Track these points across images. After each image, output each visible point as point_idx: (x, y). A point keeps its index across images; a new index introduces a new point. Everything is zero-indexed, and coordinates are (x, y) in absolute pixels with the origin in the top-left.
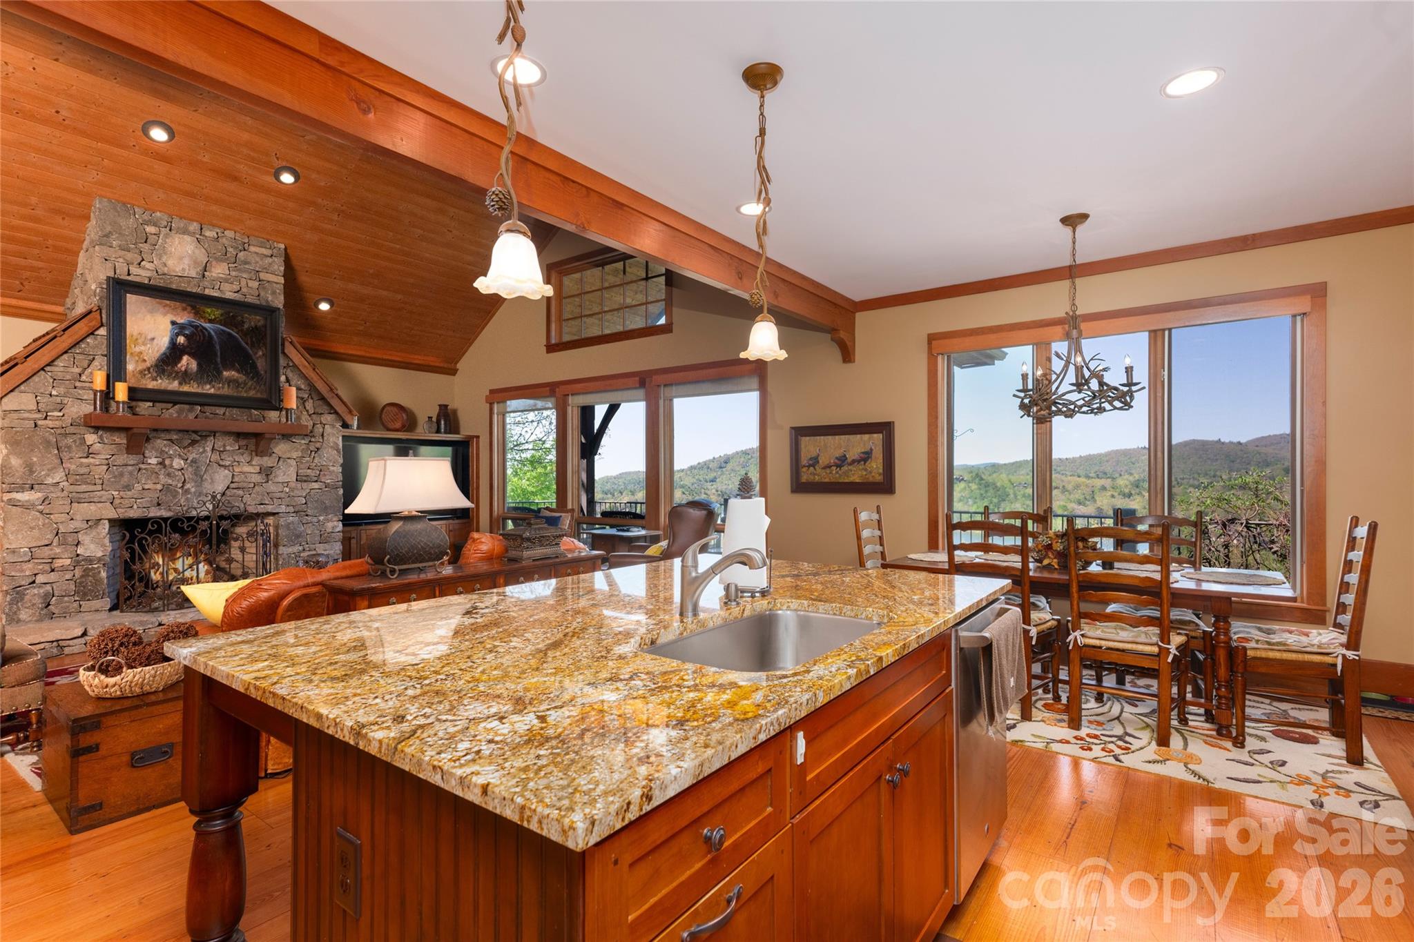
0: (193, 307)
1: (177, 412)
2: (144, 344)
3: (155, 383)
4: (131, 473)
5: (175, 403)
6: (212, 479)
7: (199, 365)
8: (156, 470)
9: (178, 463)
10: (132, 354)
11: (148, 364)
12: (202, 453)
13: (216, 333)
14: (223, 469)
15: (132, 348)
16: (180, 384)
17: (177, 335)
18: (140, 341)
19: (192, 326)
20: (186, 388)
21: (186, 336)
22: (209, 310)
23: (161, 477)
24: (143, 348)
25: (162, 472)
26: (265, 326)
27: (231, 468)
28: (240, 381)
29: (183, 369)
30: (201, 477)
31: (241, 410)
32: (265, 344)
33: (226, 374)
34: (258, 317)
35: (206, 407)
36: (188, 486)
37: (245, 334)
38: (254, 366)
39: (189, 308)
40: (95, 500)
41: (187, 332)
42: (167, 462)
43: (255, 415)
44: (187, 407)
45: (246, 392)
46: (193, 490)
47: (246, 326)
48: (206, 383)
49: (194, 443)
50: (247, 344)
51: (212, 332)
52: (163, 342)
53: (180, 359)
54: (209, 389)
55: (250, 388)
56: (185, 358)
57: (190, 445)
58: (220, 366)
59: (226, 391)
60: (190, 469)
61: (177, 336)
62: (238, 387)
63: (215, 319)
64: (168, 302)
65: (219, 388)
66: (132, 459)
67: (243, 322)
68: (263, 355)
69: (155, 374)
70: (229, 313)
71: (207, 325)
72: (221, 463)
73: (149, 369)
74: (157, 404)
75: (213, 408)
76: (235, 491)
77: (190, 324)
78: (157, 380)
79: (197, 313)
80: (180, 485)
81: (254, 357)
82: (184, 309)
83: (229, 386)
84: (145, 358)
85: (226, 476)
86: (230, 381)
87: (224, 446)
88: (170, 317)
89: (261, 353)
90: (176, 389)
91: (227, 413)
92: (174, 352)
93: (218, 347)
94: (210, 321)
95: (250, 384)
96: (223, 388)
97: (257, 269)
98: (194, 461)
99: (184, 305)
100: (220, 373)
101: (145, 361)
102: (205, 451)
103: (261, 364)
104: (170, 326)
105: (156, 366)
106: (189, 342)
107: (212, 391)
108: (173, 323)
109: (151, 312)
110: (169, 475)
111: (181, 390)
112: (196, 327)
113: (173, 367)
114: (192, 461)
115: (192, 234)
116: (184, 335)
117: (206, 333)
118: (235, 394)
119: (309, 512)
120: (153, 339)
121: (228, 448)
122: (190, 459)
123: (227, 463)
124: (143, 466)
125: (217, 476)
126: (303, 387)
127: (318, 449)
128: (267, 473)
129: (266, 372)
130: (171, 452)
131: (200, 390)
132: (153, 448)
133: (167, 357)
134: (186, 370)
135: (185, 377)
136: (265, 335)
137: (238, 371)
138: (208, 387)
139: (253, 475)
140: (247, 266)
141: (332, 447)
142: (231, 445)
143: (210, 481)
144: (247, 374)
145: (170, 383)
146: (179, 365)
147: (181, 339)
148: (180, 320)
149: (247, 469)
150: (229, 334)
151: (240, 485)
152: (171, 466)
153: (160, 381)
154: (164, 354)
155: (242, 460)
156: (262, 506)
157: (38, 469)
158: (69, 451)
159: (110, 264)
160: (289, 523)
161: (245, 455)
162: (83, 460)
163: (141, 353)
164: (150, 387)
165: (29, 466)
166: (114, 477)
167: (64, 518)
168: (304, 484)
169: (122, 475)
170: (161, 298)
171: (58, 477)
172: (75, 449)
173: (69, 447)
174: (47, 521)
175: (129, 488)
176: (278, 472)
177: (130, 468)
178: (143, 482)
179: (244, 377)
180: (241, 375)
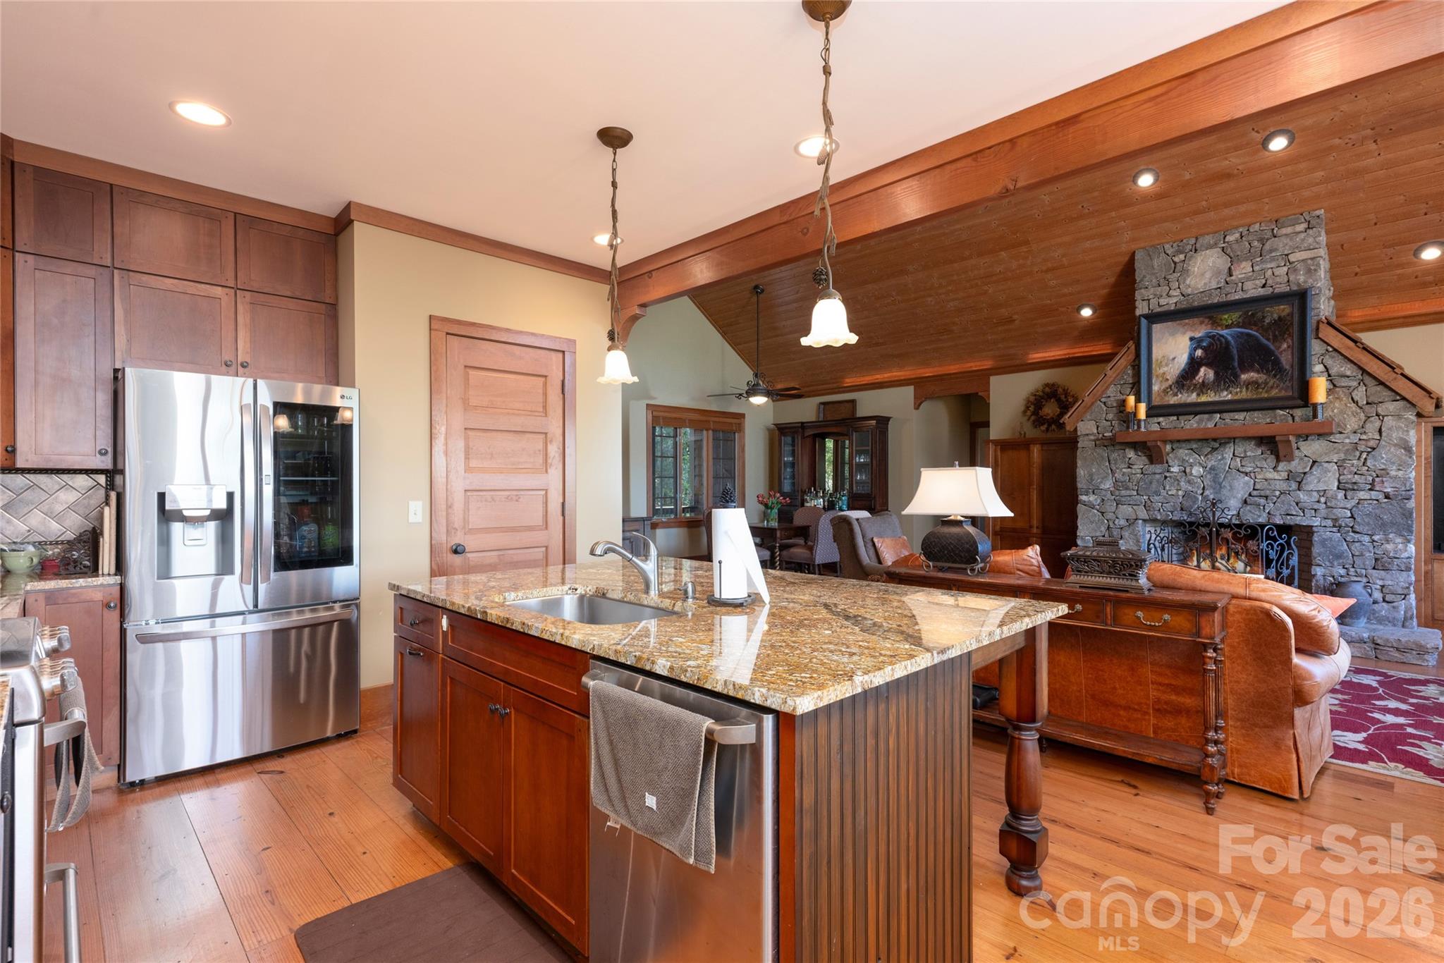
0: (1210, 318)
1: (1197, 422)
2: (1167, 365)
3: (1176, 397)
4: (1158, 481)
5: (1196, 414)
6: (1231, 486)
7: (1216, 374)
8: (1178, 478)
9: (1197, 471)
10: (1157, 376)
11: (1170, 382)
12: (1220, 460)
13: (1233, 337)
14: (1242, 475)
15: (1157, 371)
16: (1198, 395)
18: (1163, 363)
19: (1209, 337)
20: (1204, 399)
21: (1204, 349)
22: (1226, 316)
23: (1182, 483)
24: (1165, 369)
25: (1183, 479)
26: (1291, 314)
27: (1252, 475)
28: (1260, 381)
29: (1201, 381)
30: (1220, 484)
31: (1264, 412)
32: (1291, 335)
33: (1244, 377)
34: (1282, 307)
35: (1224, 414)
36: (1207, 493)
37: (1264, 330)
38: (1277, 363)
39: (1207, 321)
40: (1131, 503)
41: (1204, 344)
42: (1188, 470)
43: (1281, 416)
44: (1206, 416)
45: (1266, 392)
46: (1212, 496)
47: (1267, 321)
48: (1222, 390)
49: (1214, 449)
50: (1268, 339)
51: (1229, 338)
52: (1183, 359)
53: (1198, 371)
54: (1226, 396)
55: (1272, 387)
56: (1203, 370)
57: (1210, 452)
58: (1238, 369)
59: (1244, 394)
60: (1209, 476)
61: (1195, 351)
62: (1257, 388)
63: (1232, 323)
64: (1187, 321)
65: (1237, 393)
66: (1158, 468)
67: (1264, 317)
68: (1289, 347)
69: (1176, 390)
70: (1248, 311)
71: (1224, 332)
72: (1241, 470)
73: (1171, 386)
74: (1180, 417)
75: (1232, 414)
76: (1256, 499)
77: (1208, 336)
78: (1177, 396)
79: (1215, 323)
80: (1200, 491)
81: (1277, 353)
82: (1202, 323)
83: (1247, 389)
84: (1168, 377)
85: (1247, 483)
86: (1250, 384)
87: (1245, 452)
88: (1190, 334)
89: (1285, 346)
90: (1195, 401)
91: (1247, 418)
92: (1193, 365)
93: (1235, 352)
94: (1228, 327)
95: (1272, 382)
96: (1241, 392)
97: (1286, 253)
98: (1212, 468)
99: (1201, 319)
100: (1237, 377)
101: (1167, 380)
102: (1223, 458)
103: (1286, 358)
104: (1189, 343)
105: (1177, 382)
106: (1206, 354)
107: (1229, 397)
108: (1191, 339)
109: (1173, 334)
110: (1189, 482)
111: (1199, 401)
112: (1213, 337)
113: (1192, 380)
114: (1210, 469)
115: (1215, 246)
116: (1201, 348)
117: (1223, 340)
118: (1255, 396)
119: (1357, 528)
120: (1174, 359)
121: (1249, 454)
122: (1209, 466)
123: (1248, 470)
124: (1168, 474)
125: (1236, 483)
126: (1348, 373)
127: (1373, 449)
128: (1298, 480)
129: (1292, 366)
130: (1191, 460)
131: (1217, 398)
132: (1176, 457)
133: (1186, 373)
134: (1203, 382)
135: (1203, 388)
136: (1292, 324)
137: (1258, 372)
138: (1225, 393)
139: (1278, 482)
140: (1273, 254)
141: (1396, 445)
142: (1253, 451)
143: (1229, 488)
144: (1268, 372)
145: (1188, 396)
146: (1197, 378)
147: (1199, 353)
148: (1198, 335)
149: (1271, 475)
150: (1248, 335)
151: (1263, 493)
152: (1191, 474)
153: (1180, 396)
154: (1184, 370)
155: (1266, 466)
156: (1289, 517)
157: (1095, 477)
158: (1116, 464)
159: (1145, 303)
160: (1325, 540)
161: (1269, 460)
162: (1124, 470)
163: (1164, 373)
164: (1172, 402)
165: (1091, 475)
166: (1146, 484)
167: (1111, 516)
168: (1350, 494)
169: (1151, 483)
170: (1181, 319)
171: (1108, 485)
172: (1119, 461)
173: (1116, 460)
174: (1101, 517)
175: (1157, 493)
176: (1309, 478)
177: (1157, 476)
178: (1167, 488)
179: (1264, 377)
180: (1261, 375)
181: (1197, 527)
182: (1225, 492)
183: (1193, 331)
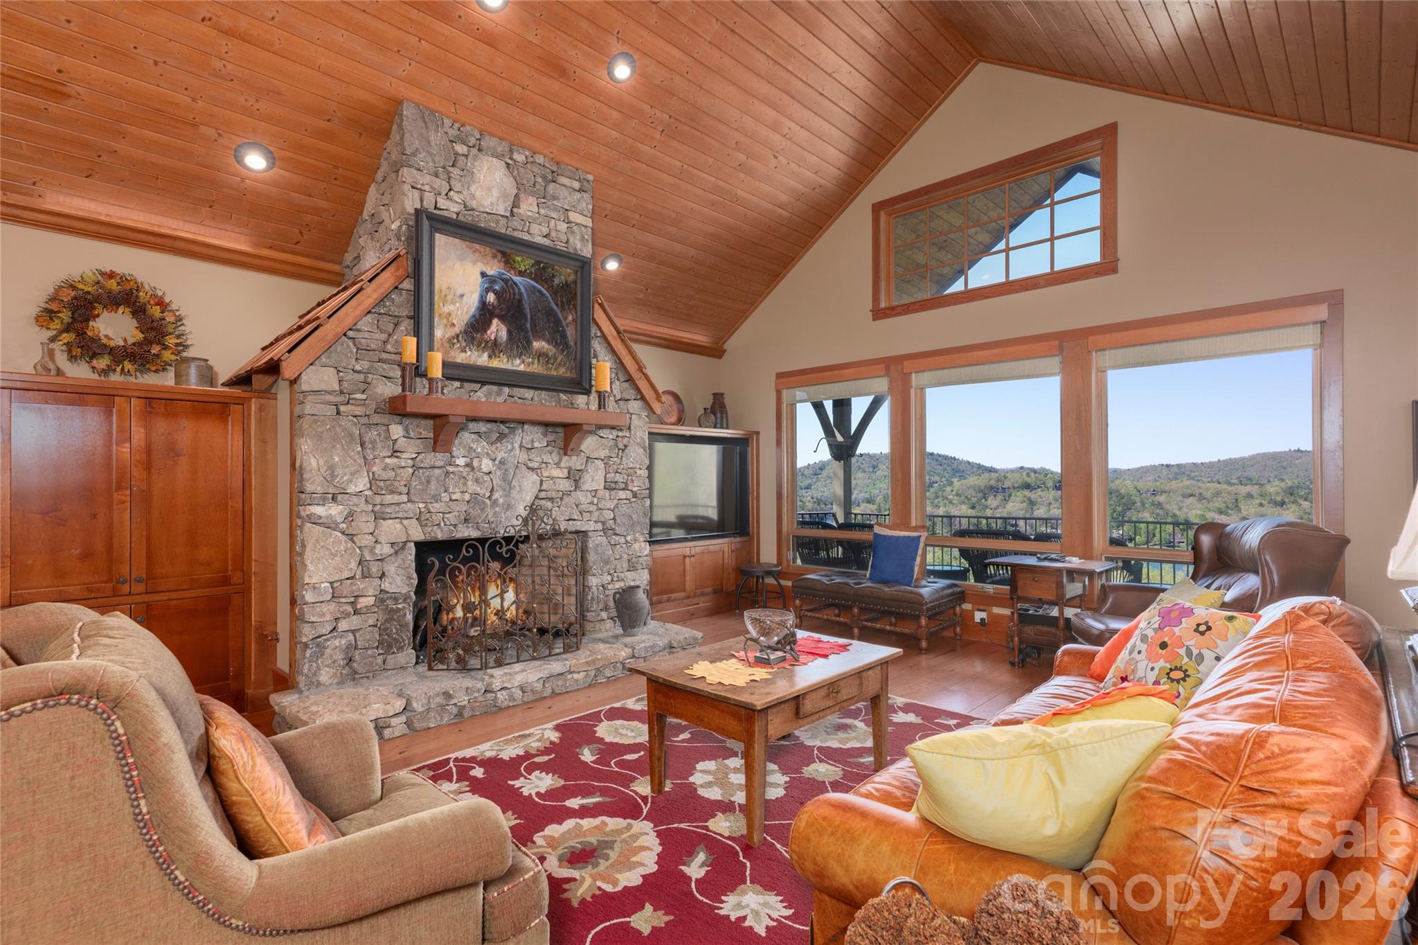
0: (504, 254)
1: (485, 396)
2: (453, 303)
3: (464, 354)
4: (438, 480)
5: (483, 383)
6: (520, 486)
7: (509, 332)
8: (465, 474)
9: (486, 465)
10: (440, 315)
11: (457, 330)
12: (510, 451)
13: (526, 289)
14: (531, 473)
15: (441, 308)
16: (490, 357)
17: (487, 290)
18: (449, 298)
19: (502, 280)
20: (495, 363)
21: (496, 293)
22: (519, 259)
23: (470, 483)
24: (451, 308)
25: (470, 477)
26: (575, 282)
27: (539, 472)
28: (550, 354)
29: (493, 337)
30: (510, 484)
31: (550, 394)
32: (575, 307)
33: (536, 345)
34: (568, 270)
35: (515, 389)
36: (496, 496)
37: (554, 293)
38: (564, 336)
39: (499, 255)
40: (400, 515)
41: (497, 288)
42: (475, 463)
43: (564, 401)
44: (495, 388)
45: (555, 369)
46: (501, 501)
47: (557, 281)
49: (502, 436)
51: (522, 289)
53: (489, 323)
54: (518, 365)
55: (560, 365)
56: (495, 322)
57: (498, 440)
58: (530, 333)
59: (536, 368)
60: (498, 473)
61: (487, 293)
62: (547, 363)
63: (526, 270)
64: (477, 246)
65: (529, 364)
66: (439, 459)
67: (554, 277)
68: (573, 320)
69: (464, 344)
70: (540, 261)
71: (517, 279)
72: (530, 465)
73: (457, 336)
74: (466, 385)
75: (522, 390)
76: (544, 502)
77: (501, 277)
78: (465, 352)
79: (508, 261)
80: (488, 495)
81: (564, 323)
82: (494, 257)
83: (539, 361)
84: (455, 322)
85: (534, 483)
86: (541, 355)
87: (533, 441)
88: (480, 267)
89: (570, 318)
90: (486, 364)
91: (536, 398)
92: (484, 315)
93: (528, 310)
94: (521, 274)
95: (560, 358)
96: (533, 363)
97: (566, 207)
98: (502, 462)
99: (494, 251)
100: (529, 343)
101: (453, 325)
102: (513, 449)
103: (570, 332)
104: (480, 279)
105: (466, 332)
106: (499, 301)
107: (522, 368)
108: (483, 275)
109: (461, 259)
110: (477, 480)
111: (490, 365)
112: (506, 281)
113: (483, 334)
114: (500, 462)
115: (500, 156)
116: (493, 292)
117: (516, 290)
118: (544, 372)
119: (618, 530)
120: (462, 296)
121: (536, 444)
122: (498, 459)
123: (536, 466)
124: (451, 469)
125: (524, 483)
127: (626, 446)
128: (575, 477)
129: (576, 344)
130: (479, 450)
131: (509, 366)
132: (460, 444)
133: (476, 321)
134: (495, 339)
135: (495, 348)
136: (576, 294)
137: (548, 342)
138: (518, 361)
139: (562, 482)
140: (556, 203)
141: (638, 444)
142: (539, 440)
143: (518, 489)
144: (556, 345)
145: (479, 356)
146: (489, 332)
147: (491, 297)
148: (491, 272)
149: (556, 473)
150: (539, 292)
151: (549, 494)
152: (479, 469)
153: (469, 353)
154: (474, 316)
155: (551, 461)
156: (571, 522)
157: (339, 471)
158: (373, 449)
159: (416, 194)
160: (597, 545)
161: (554, 454)
162: (387, 460)
163: (449, 314)
164: (459, 360)
165: (331, 468)
166: (421, 483)
167: (368, 540)
168: (613, 493)
169: (428, 482)
170: (473, 240)
171: (361, 484)
172: (379, 445)
173: (373, 442)
174: (350, 544)
175: (436, 499)
176: (587, 477)
177: (437, 471)
178: (451, 490)
179: (554, 350)
180: (551, 347)
181: (516, 545)
182: (514, 493)
183: (485, 264)
